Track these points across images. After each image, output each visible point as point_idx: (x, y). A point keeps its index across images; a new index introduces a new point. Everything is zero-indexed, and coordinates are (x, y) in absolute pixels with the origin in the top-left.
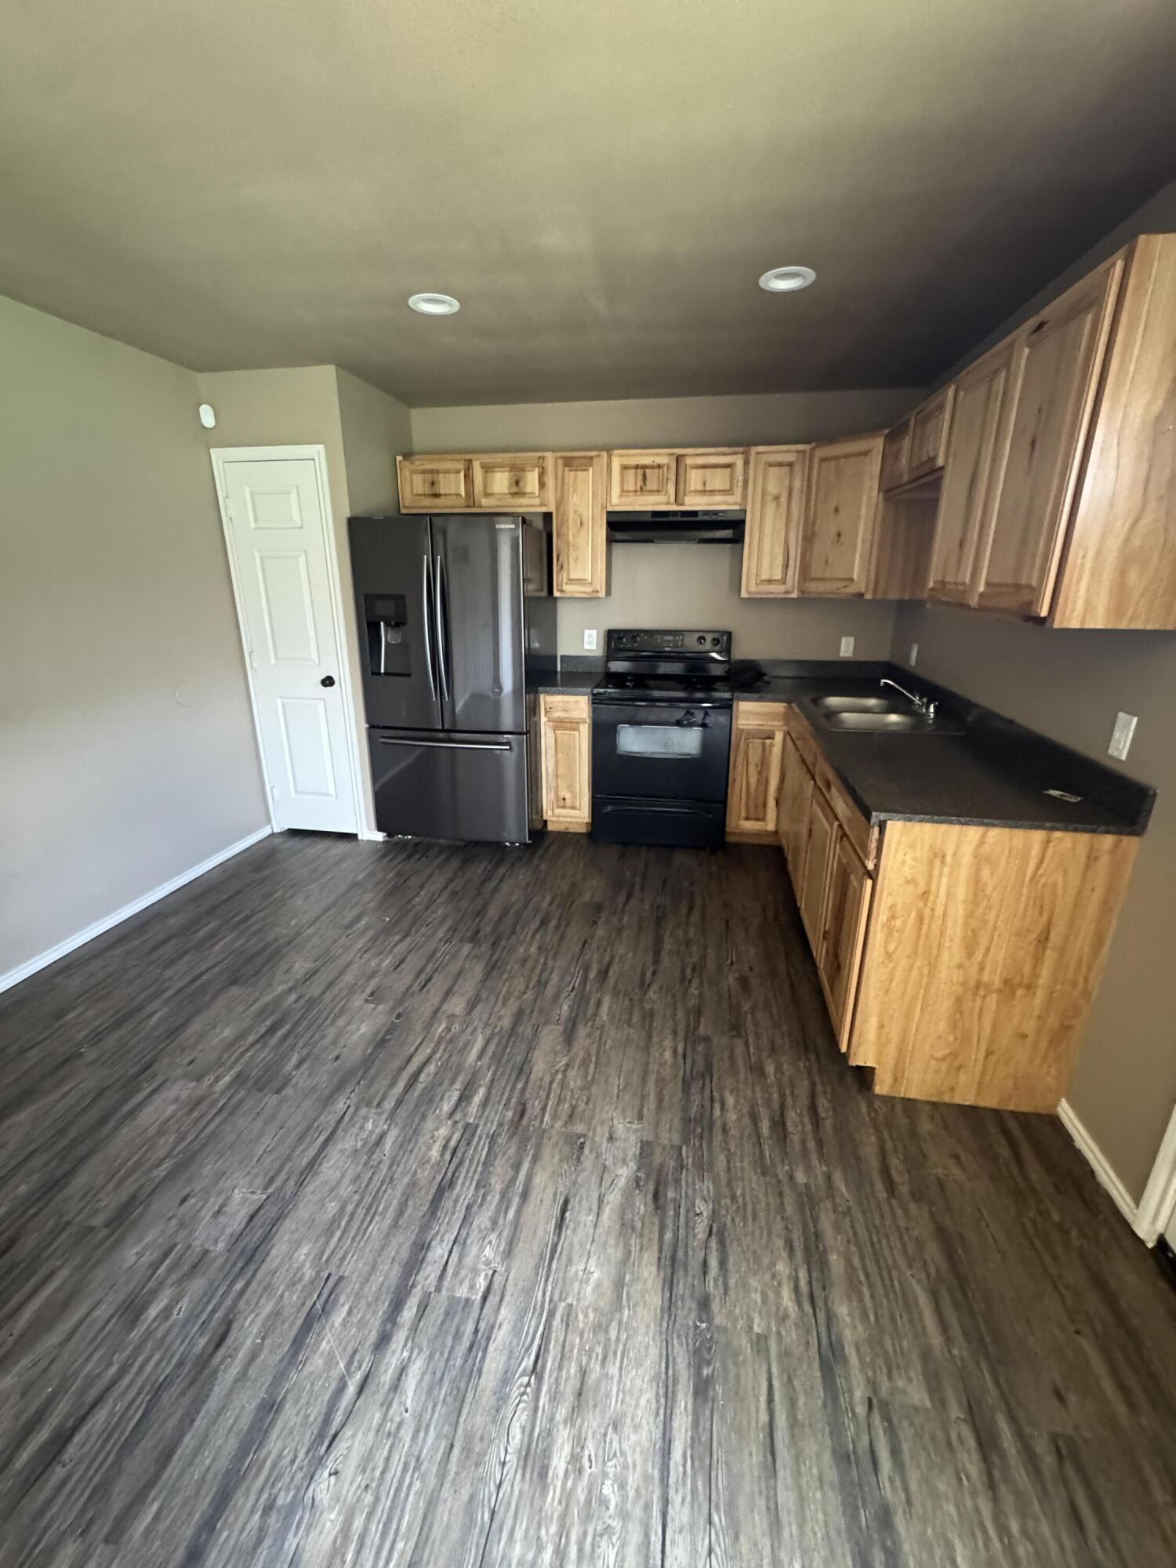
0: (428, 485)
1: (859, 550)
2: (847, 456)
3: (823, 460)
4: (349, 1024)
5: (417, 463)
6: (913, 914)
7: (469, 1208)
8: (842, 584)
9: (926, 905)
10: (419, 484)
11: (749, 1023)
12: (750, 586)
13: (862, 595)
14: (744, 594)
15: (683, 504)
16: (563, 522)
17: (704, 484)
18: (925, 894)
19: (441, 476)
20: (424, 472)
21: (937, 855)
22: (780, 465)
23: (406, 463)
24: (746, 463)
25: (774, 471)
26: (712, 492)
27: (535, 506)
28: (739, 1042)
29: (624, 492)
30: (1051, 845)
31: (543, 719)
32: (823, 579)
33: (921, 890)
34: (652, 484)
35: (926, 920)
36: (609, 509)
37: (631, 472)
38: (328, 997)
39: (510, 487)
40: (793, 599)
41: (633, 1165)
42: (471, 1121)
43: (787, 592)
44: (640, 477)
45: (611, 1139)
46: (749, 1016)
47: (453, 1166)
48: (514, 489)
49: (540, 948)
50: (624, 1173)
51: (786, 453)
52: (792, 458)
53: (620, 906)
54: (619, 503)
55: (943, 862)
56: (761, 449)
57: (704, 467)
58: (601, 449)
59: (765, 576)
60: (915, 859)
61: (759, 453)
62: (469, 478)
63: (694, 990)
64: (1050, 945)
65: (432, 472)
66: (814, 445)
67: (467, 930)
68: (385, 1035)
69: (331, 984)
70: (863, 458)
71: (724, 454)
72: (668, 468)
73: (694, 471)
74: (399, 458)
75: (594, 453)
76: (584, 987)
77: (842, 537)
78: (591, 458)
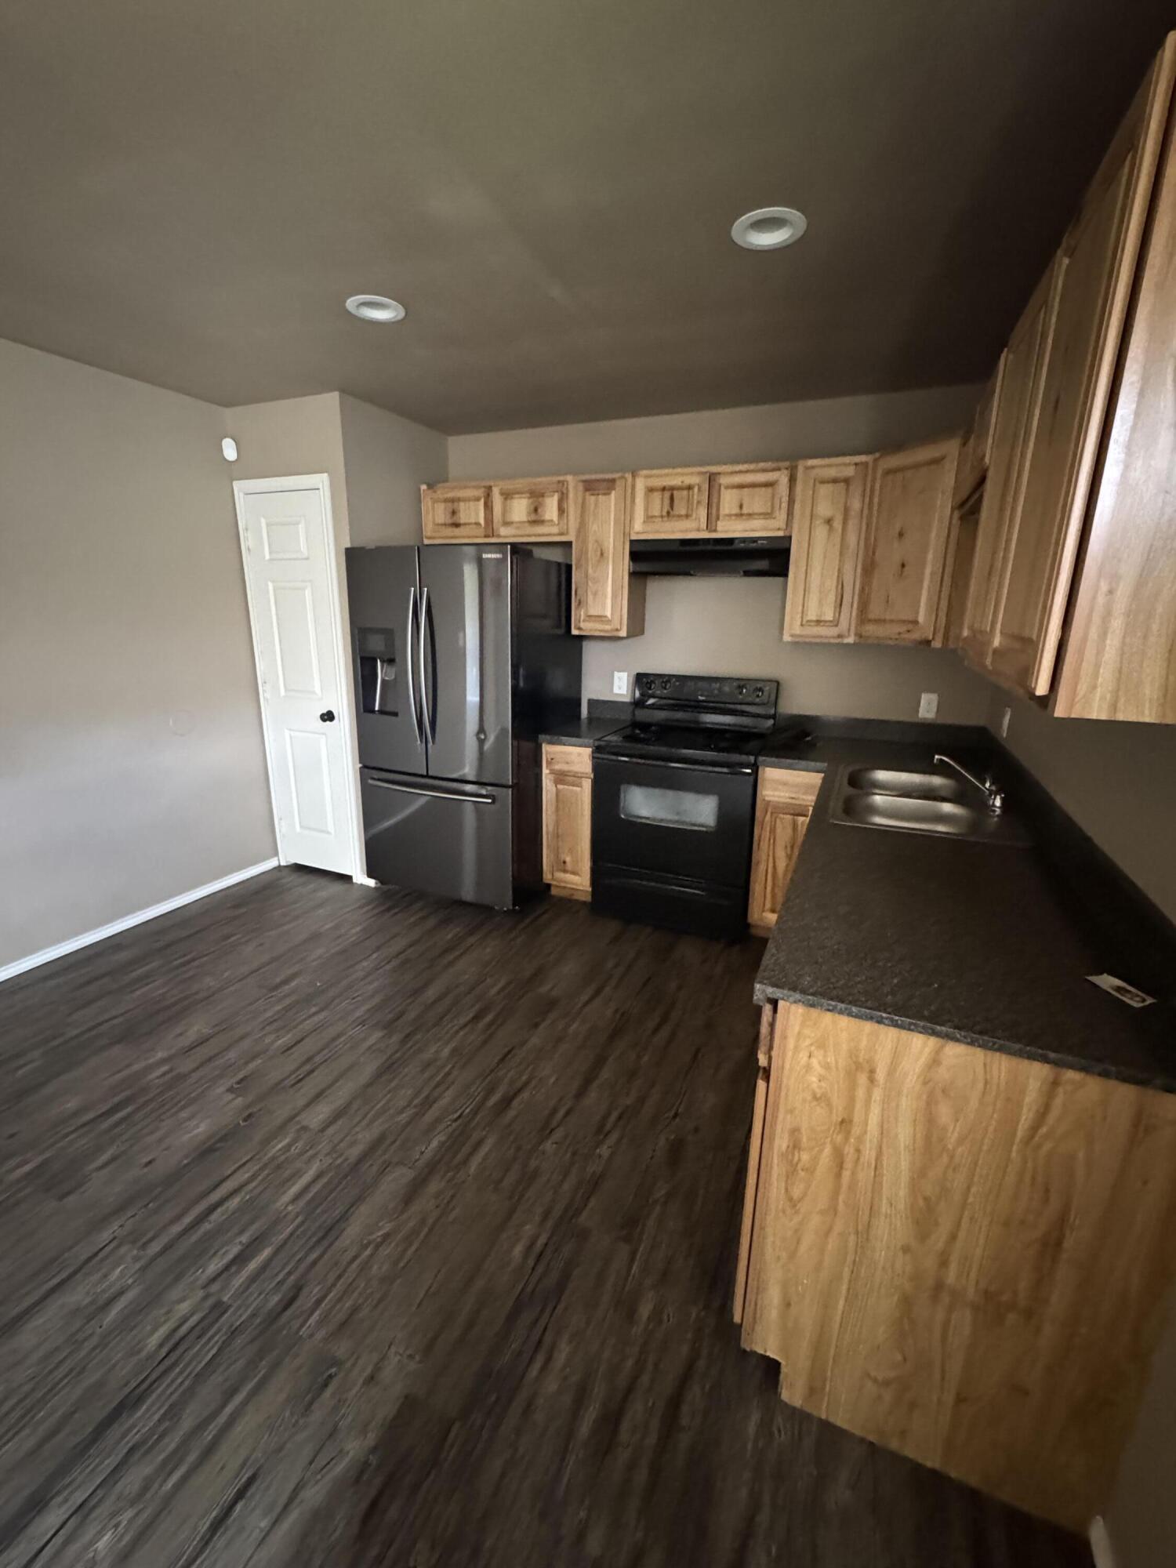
0: (449, 516)
1: (926, 584)
2: (917, 466)
3: (888, 472)
4: (189, 1119)
5: (439, 492)
6: (828, 1150)
7: (132, 1450)
8: (903, 628)
9: (847, 1139)
10: (440, 514)
11: (651, 1223)
12: (793, 628)
13: (928, 642)
14: (787, 638)
15: (715, 531)
16: (583, 552)
17: (741, 507)
18: (845, 1123)
19: (462, 504)
20: (446, 501)
21: (860, 1068)
22: (835, 481)
23: (430, 492)
24: (792, 480)
25: (824, 490)
26: (750, 515)
27: (554, 535)
28: (624, 1250)
29: (649, 518)
30: (1060, 1090)
31: (545, 771)
32: (883, 621)
33: (836, 1118)
34: (680, 508)
35: (848, 1165)
36: (634, 537)
37: (657, 496)
38: (195, 1076)
39: (529, 514)
40: (848, 645)
41: (371, 1438)
42: (225, 1299)
43: (840, 636)
44: (667, 502)
45: (371, 1379)
46: (658, 1209)
47: (162, 1368)
48: (533, 517)
49: (454, 1051)
50: (354, 1448)
51: (844, 466)
52: (850, 472)
53: (580, 1005)
54: (641, 529)
55: (872, 1080)
56: (811, 462)
57: (741, 486)
58: (623, 470)
59: (812, 615)
60: (827, 1067)
61: (807, 468)
62: (488, 507)
63: (604, 1151)
64: (1064, 1256)
65: (453, 500)
66: (877, 455)
67: (390, 1012)
68: (216, 1143)
69: (210, 1059)
70: (933, 467)
71: (764, 470)
72: (699, 490)
73: (729, 491)
74: (424, 487)
75: (616, 476)
76: (473, 1118)
77: (906, 569)
78: (613, 481)
